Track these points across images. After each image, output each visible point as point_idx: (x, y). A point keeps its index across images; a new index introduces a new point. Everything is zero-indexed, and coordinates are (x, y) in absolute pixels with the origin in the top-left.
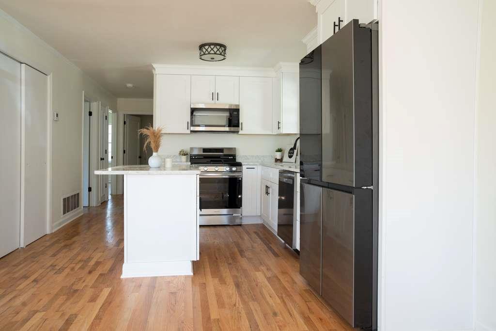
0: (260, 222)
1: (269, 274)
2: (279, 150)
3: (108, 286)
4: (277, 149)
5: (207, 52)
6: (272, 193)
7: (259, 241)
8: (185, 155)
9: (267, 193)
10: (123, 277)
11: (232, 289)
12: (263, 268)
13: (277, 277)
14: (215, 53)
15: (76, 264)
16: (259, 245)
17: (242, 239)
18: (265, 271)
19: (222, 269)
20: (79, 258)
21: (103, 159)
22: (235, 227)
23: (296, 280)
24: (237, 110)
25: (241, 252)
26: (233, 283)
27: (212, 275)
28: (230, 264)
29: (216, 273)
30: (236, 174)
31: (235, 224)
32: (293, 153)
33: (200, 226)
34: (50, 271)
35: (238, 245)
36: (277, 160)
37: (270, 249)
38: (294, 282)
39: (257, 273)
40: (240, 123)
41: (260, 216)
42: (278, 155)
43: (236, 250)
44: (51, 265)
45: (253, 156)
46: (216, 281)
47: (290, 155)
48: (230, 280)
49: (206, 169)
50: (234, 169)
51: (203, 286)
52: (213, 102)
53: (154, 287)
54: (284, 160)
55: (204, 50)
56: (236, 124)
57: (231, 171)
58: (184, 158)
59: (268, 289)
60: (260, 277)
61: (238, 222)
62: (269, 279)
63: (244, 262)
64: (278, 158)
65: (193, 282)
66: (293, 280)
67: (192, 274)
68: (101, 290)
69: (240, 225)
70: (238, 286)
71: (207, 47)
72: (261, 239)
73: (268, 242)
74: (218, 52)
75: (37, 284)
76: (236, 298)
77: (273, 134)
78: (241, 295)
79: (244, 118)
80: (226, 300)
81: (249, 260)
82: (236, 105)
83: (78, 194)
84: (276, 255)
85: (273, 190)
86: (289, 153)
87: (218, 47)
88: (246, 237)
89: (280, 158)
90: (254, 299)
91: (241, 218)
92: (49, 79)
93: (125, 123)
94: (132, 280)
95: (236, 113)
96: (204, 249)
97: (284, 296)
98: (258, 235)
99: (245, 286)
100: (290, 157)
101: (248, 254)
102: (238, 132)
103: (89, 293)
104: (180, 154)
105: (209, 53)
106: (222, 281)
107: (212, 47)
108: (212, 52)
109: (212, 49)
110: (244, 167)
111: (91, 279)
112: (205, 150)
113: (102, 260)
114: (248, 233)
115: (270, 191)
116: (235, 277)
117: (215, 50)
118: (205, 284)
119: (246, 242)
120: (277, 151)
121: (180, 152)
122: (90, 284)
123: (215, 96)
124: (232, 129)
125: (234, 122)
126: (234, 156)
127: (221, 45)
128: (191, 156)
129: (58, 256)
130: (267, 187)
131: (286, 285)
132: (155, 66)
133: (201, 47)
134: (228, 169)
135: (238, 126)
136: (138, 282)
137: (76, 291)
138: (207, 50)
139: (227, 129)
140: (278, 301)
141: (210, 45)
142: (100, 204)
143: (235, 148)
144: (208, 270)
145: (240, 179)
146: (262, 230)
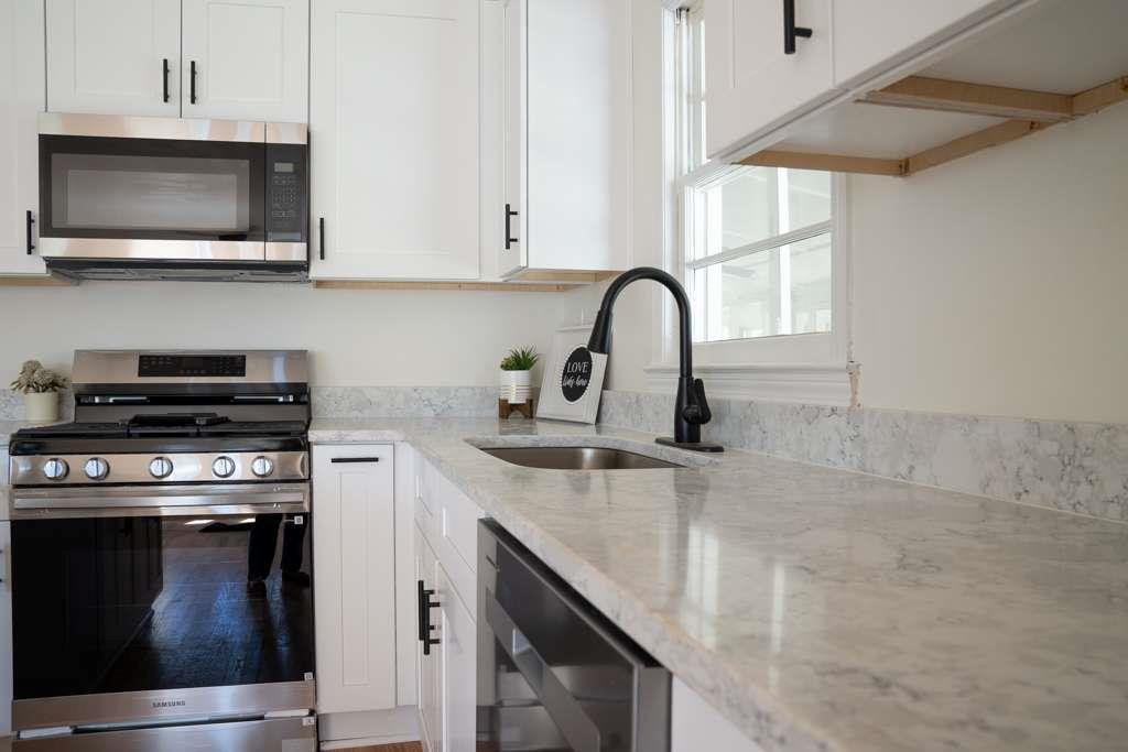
2: (520, 362)
4: (508, 355)
24: (301, 155)
32: (587, 376)
36: (507, 410)
42: (514, 386)
47: (570, 382)
52: (172, 108)
54: (543, 409)
58: (39, 403)
64: (512, 400)
77: (485, 279)
79: (331, 194)
86: (566, 374)
89: (522, 401)
95: (288, 167)
100: (572, 393)
102: (306, 267)
104: (18, 384)
112: (151, 363)
120: (506, 367)
123: (180, 80)
125: (282, 213)
126: (302, 392)
128: (81, 393)
135: (304, 236)
145: (298, 520)
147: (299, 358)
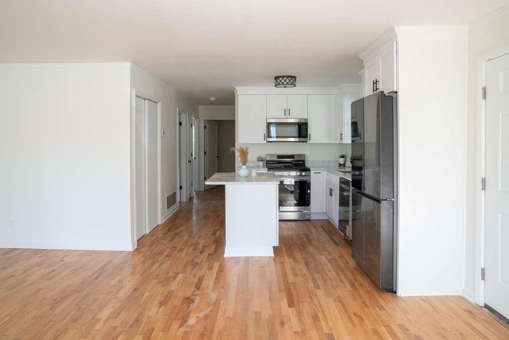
0: (325, 218)
1: (329, 258)
2: (343, 157)
3: (217, 262)
4: (341, 155)
5: (281, 83)
6: (335, 195)
7: (324, 233)
8: (262, 161)
9: (331, 195)
10: (226, 255)
11: (302, 265)
12: (326, 253)
13: (335, 259)
14: (288, 84)
15: (190, 246)
16: (324, 237)
17: (310, 231)
18: (327, 255)
19: (295, 253)
20: (190, 243)
21: (190, 161)
22: (305, 222)
23: (349, 262)
24: (306, 124)
25: (309, 241)
26: (303, 262)
27: (288, 256)
28: (301, 250)
29: (291, 255)
30: (305, 178)
31: (305, 219)
33: (280, 220)
34: (174, 250)
35: (307, 236)
36: (340, 165)
37: (333, 240)
38: (347, 263)
39: (321, 256)
40: (309, 134)
41: (326, 213)
42: (342, 161)
43: (305, 240)
44: (173, 247)
45: (319, 161)
46: (291, 260)
48: (301, 260)
49: (280, 174)
50: (304, 174)
51: (282, 263)
52: (286, 117)
53: (248, 263)
55: (279, 81)
56: (305, 136)
57: (301, 175)
58: (261, 163)
59: (328, 267)
60: (323, 259)
61: (307, 217)
62: (329, 261)
63: (311, 249)
64: (341, 163)
65: (274, 260)
66: (346, 261)
67: (273, 256)
68: (213, 264)
69: (309, 220)
70: (307, 264)
71: (281, 79)
72: (325, 231)
73: (331, 235)
74: (290, 83)
75: (170, 258)
76: (305, 271)
77: (337, 143)
78: (308, 269)
79: (312, 130)
80: (299, 272)
81: (316, 248)
82: (305, 119)
83: (175, 193)
84: (336, 244)
85: (335, 192)
87: (290, 79)
88: (314, 230)
89: (343, 163)
90: (318, 272)
91: (310, 214)
92: (159, 105)
93: (205, 127)
94: (232, 258)
95: (305, 126)
96: (282, 238)
97: (339, 271)
98: (324, 229)
99: (312, 265)
101: (315, 243)
102: (307, 142)
103: (206, 265)
104: (258, 160)
105: (283, 84)
106: (295, 260)
107: (285, 78)
108: (285, 83)
109: (285, 81)
110: (312, 172)
111: (204, 257)
112: (279, 157)
113: (207, 244)
114: (315, 227)
115: (333, 193)
116: (304, 258)
117: (288, 81)
118: (283, 262)
119: (314, 234)
120: (340, 157)
121: (258, 158)
122: (205, 260)
123: (287, 112)
124: (302, 139)
125: (303, 134)
126: (304, 161)
127: (292, 77)
128: (267, 161)
129: (175, 241)
130: (331, 190)
131: (342, 265)
132: (236, 88)
133: (277, 78)
134: (298, 174)
135: (307, 137)
136: (237, 260)
137: (197, 264)
138: (281, 81)
139: (297, 139)
140: (334, 273)
141: (283, 77)
142: (188, 200)
143: (304, 155)
144: (285, 253)
145: (309, 182)
146: (326, 224)
147: (303, 156)
